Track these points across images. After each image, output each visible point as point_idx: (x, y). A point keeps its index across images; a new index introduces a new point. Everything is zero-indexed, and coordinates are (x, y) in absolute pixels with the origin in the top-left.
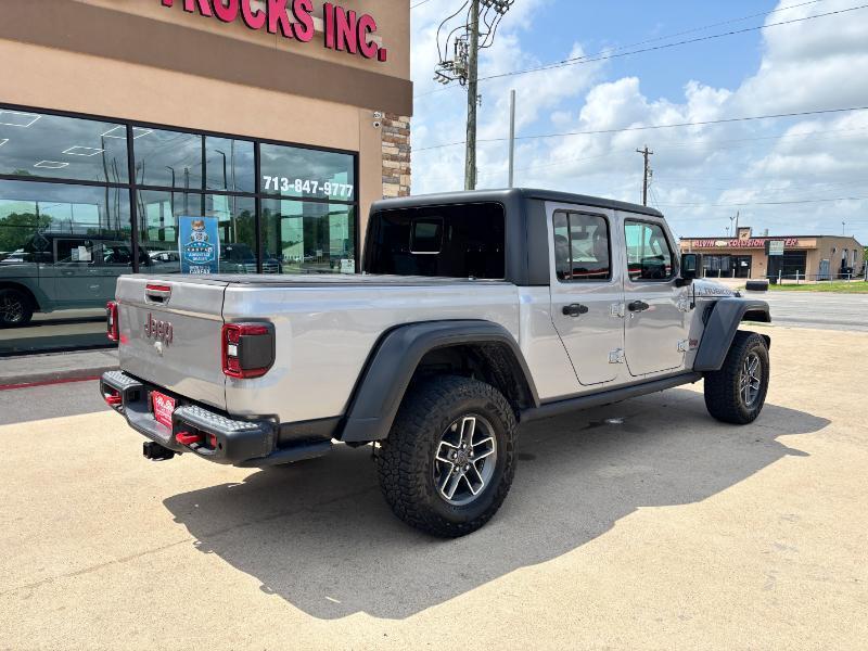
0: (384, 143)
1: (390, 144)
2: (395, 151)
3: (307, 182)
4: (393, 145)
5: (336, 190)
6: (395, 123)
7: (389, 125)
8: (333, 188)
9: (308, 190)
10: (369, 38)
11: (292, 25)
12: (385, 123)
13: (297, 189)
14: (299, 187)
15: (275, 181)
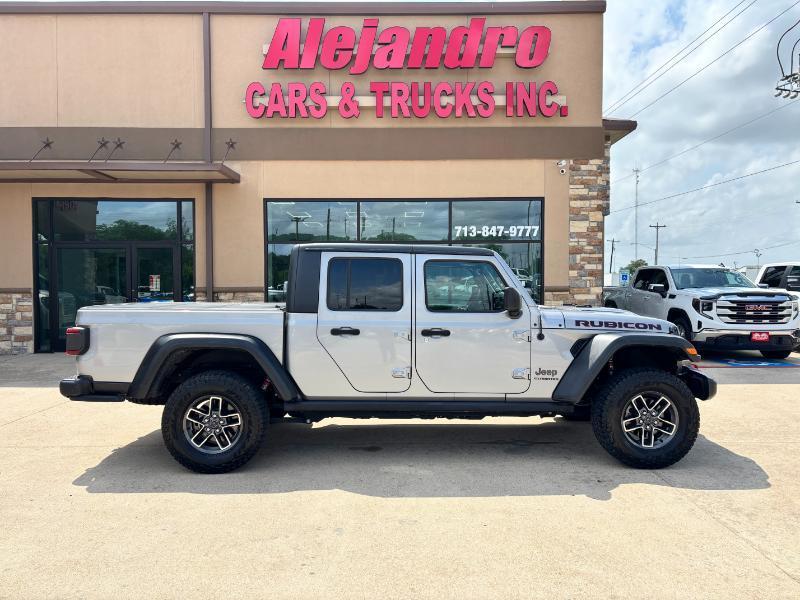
0: (571, 186)
1: (578, 186)
2: (584, 192)
3: (494, 228)
4: (582, 186)
5: (521, 231)
6: (583, 167)
7: (579, 169)
8: (518, 230)
9: (494, 235)
10: (550, 100)
11: (475, 107)
12: (572, 169)
13: (484, 235)
14: (486, 232)
15: (465, 229)
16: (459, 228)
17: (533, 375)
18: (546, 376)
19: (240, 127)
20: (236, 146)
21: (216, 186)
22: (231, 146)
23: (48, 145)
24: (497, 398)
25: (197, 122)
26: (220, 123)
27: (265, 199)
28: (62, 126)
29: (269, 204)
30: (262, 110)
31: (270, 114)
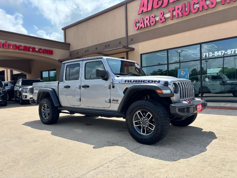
3: (220, 52)
5: (233, 51)
9: (220, 55)
11: (208, 5)
13: (215, 55)
14: (216, 54)
15: (207, 54)
16: (205, 54)
17: (111, 102)
18: (115, 102)
19: (134, 34)
20: (133, 40)
21: (129, 53)
22: (132, 40)
23: (96, 49)
24: (102, 109)
25: (124, 35)
26: (129, 34)
27: (141, 54)
28: (99, 43)
29: (142, 55)
30: (138, 27)
31: (140, 28)
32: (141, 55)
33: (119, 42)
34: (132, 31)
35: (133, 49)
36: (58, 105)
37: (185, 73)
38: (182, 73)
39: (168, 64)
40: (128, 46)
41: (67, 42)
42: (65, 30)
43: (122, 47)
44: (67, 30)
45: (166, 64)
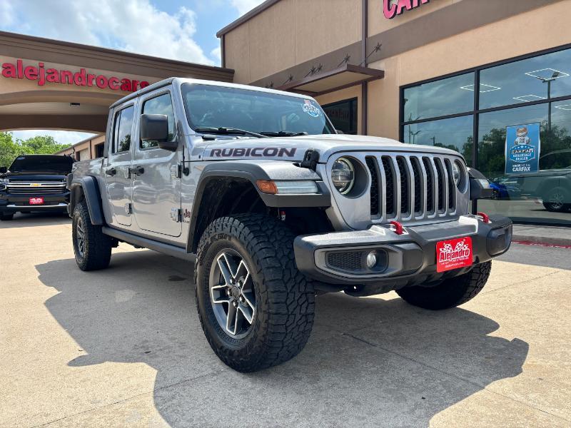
17: (183, 217)
18: (189, 219)
19: (385, 30)
20: (381, 47)
21: (370, 84)
22: (378, 48)
23: (291, 79)
24: (166, 240)
25: (358, 37)
26: (371, 33)
27: (400, 87)
28: (297, 64)
29: (406, 90)
30: (393, 10)
31: (399, 11)
32: (402, 89)
33: (343, 55)
34: (380, 24)
35: (380, 75)
36: (100, 222)
37: (527, 138)
38: (518, 140)
39: (477, 113)
40: (366, 65)
41: (227, 67)
42: (224, 36)
43: (345, 68)
44: (226, 37)
45: (470, 113)
